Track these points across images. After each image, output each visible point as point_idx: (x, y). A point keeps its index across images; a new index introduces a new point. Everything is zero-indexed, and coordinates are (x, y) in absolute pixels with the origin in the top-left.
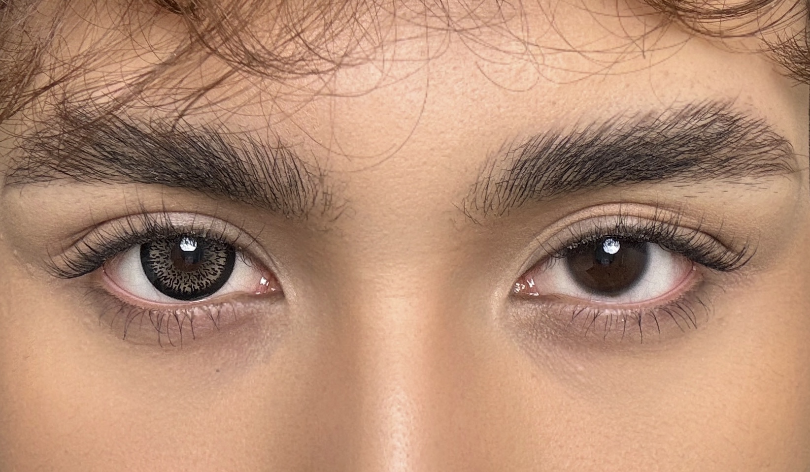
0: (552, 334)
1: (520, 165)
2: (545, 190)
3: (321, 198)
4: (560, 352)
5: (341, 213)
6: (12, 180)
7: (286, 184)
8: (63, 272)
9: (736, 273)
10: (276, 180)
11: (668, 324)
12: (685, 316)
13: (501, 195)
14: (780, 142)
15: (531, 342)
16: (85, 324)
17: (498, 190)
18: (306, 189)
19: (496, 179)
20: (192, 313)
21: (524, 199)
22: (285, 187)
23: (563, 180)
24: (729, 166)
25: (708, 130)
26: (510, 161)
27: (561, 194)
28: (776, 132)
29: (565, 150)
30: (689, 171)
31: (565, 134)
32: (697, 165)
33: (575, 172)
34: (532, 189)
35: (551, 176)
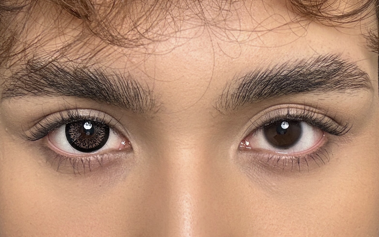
1: (242, 86)
2: (254, 98)
3: (149, 102)
5: (159, 109)
6: (5, 95)
7: (133, 96)
9: (344, 136)
10: (129, 94)
11: (312, 162)
12: (320, 159)
13: (233, 100)
14: (363, 74)
16: (39, 164)
17: (232, 98)
18: (142, 98)
19: (231, 92)
20: (90, 159)
21: (245, 102)
23: (262, 93)
24: (340, 85)
25: (330, 68)
26: (237, 84)
27: (261, 100)
28: (361, 69)
29: (263, 78)
30: (321, 87)
31: (263, 70)
32: (325, 84)
33: (268, 89)
34: (248, 97)
35: (257, 91)
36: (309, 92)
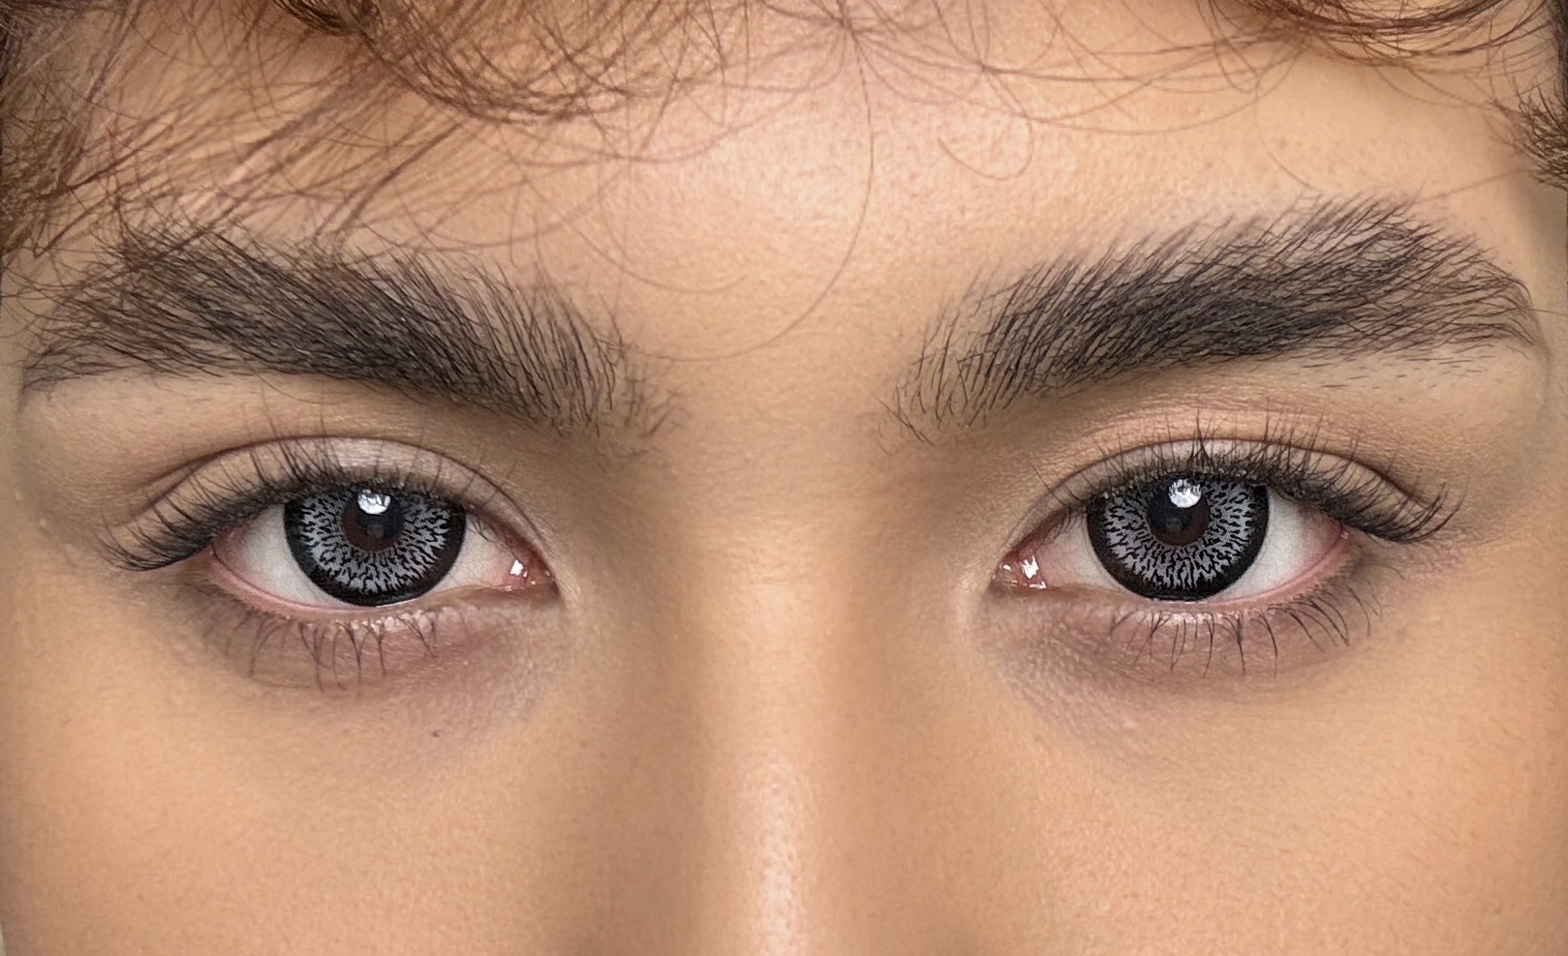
0: (1074, 660)
1: (1007, 322)
2: (1054, 375)
3: (623, 390)
4: (1090, 693)
5: (662, 420)
7: (558, 366)
8: (133, 557)
9: (1428, 544)
10: (537, 356)
11: (1295, 637)
12: (1328, 624)
13: (969, 383)
14: (1503, 283)
15: (1032, 676)
16: (177, 654)
17: (964, 375)
18: (594, 373)
19: (960, 351)
20: (382, 626)
21: (1015, 393)
22: (555, 370)
23: (1088, 354)
24: (1408, 326)
25: (1366, 256)
26: (985, 318)
27: (1084, 384)
28: (1496, 263)
29: (1090, 294)
30: (1331, 336)
31: (1091, 262)
32: (1348, 324)
33: (1111, 339)
34: (1030, 374)
35: (1065, 348)
36: (1282, 356)
